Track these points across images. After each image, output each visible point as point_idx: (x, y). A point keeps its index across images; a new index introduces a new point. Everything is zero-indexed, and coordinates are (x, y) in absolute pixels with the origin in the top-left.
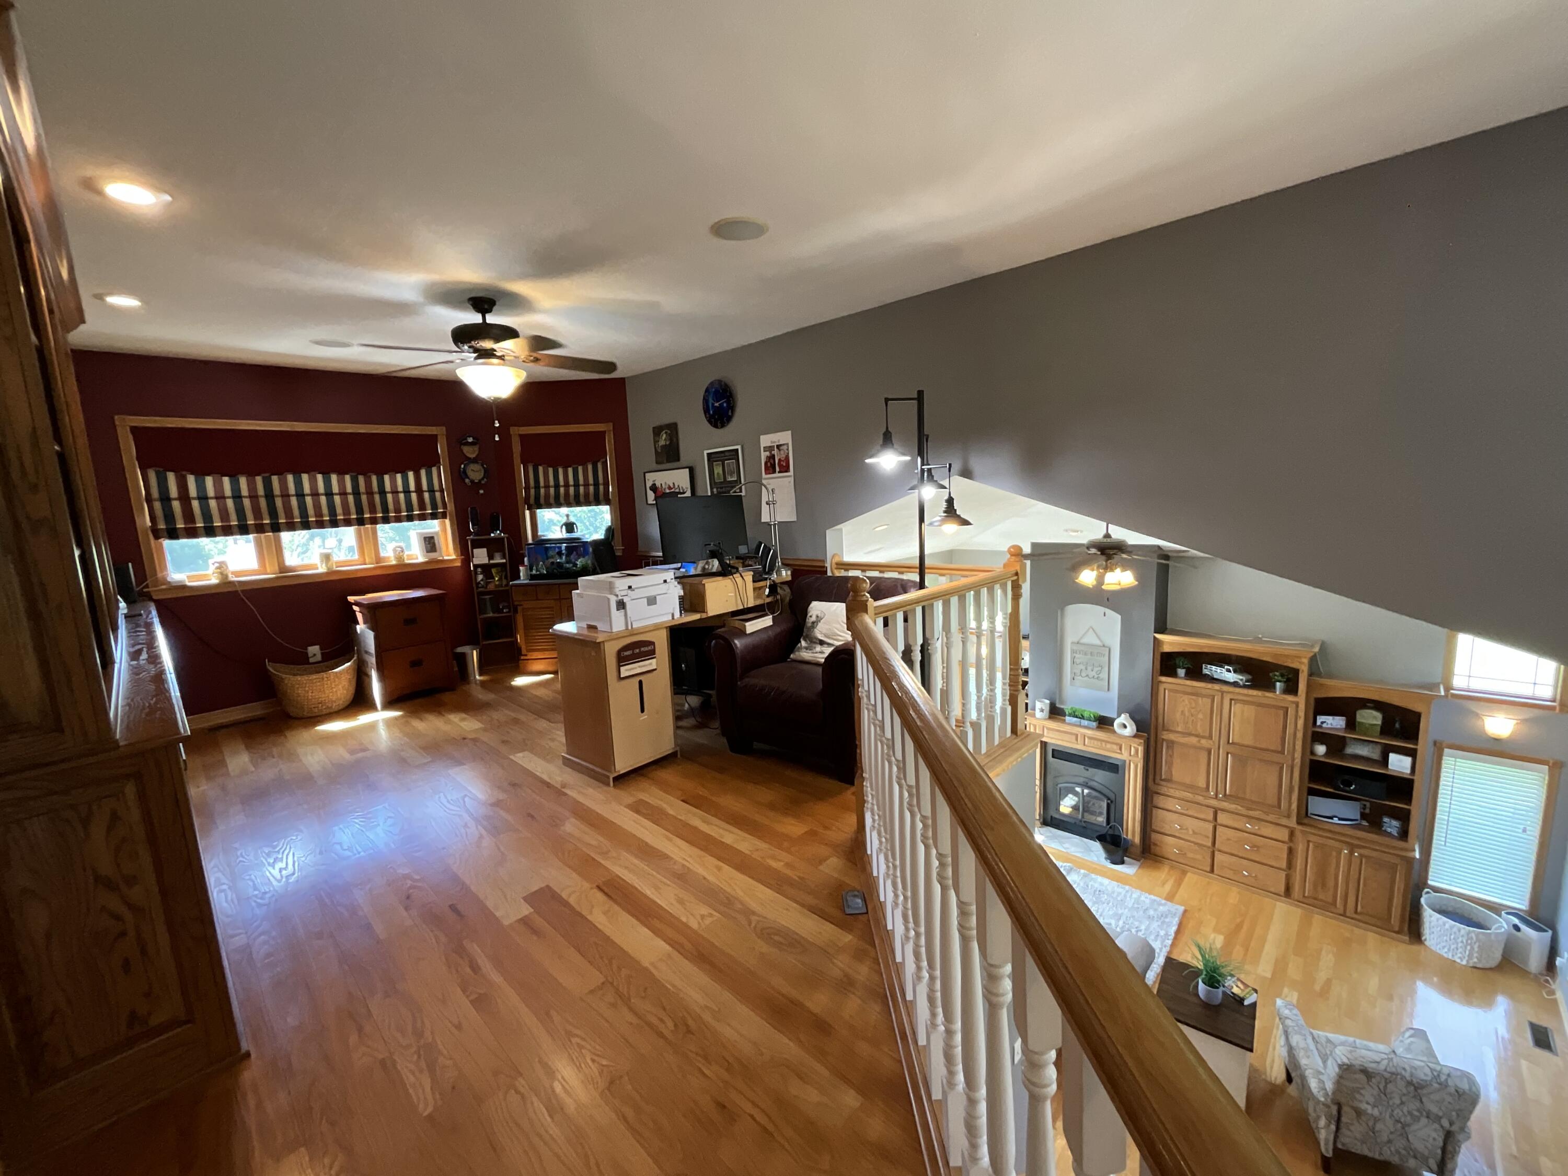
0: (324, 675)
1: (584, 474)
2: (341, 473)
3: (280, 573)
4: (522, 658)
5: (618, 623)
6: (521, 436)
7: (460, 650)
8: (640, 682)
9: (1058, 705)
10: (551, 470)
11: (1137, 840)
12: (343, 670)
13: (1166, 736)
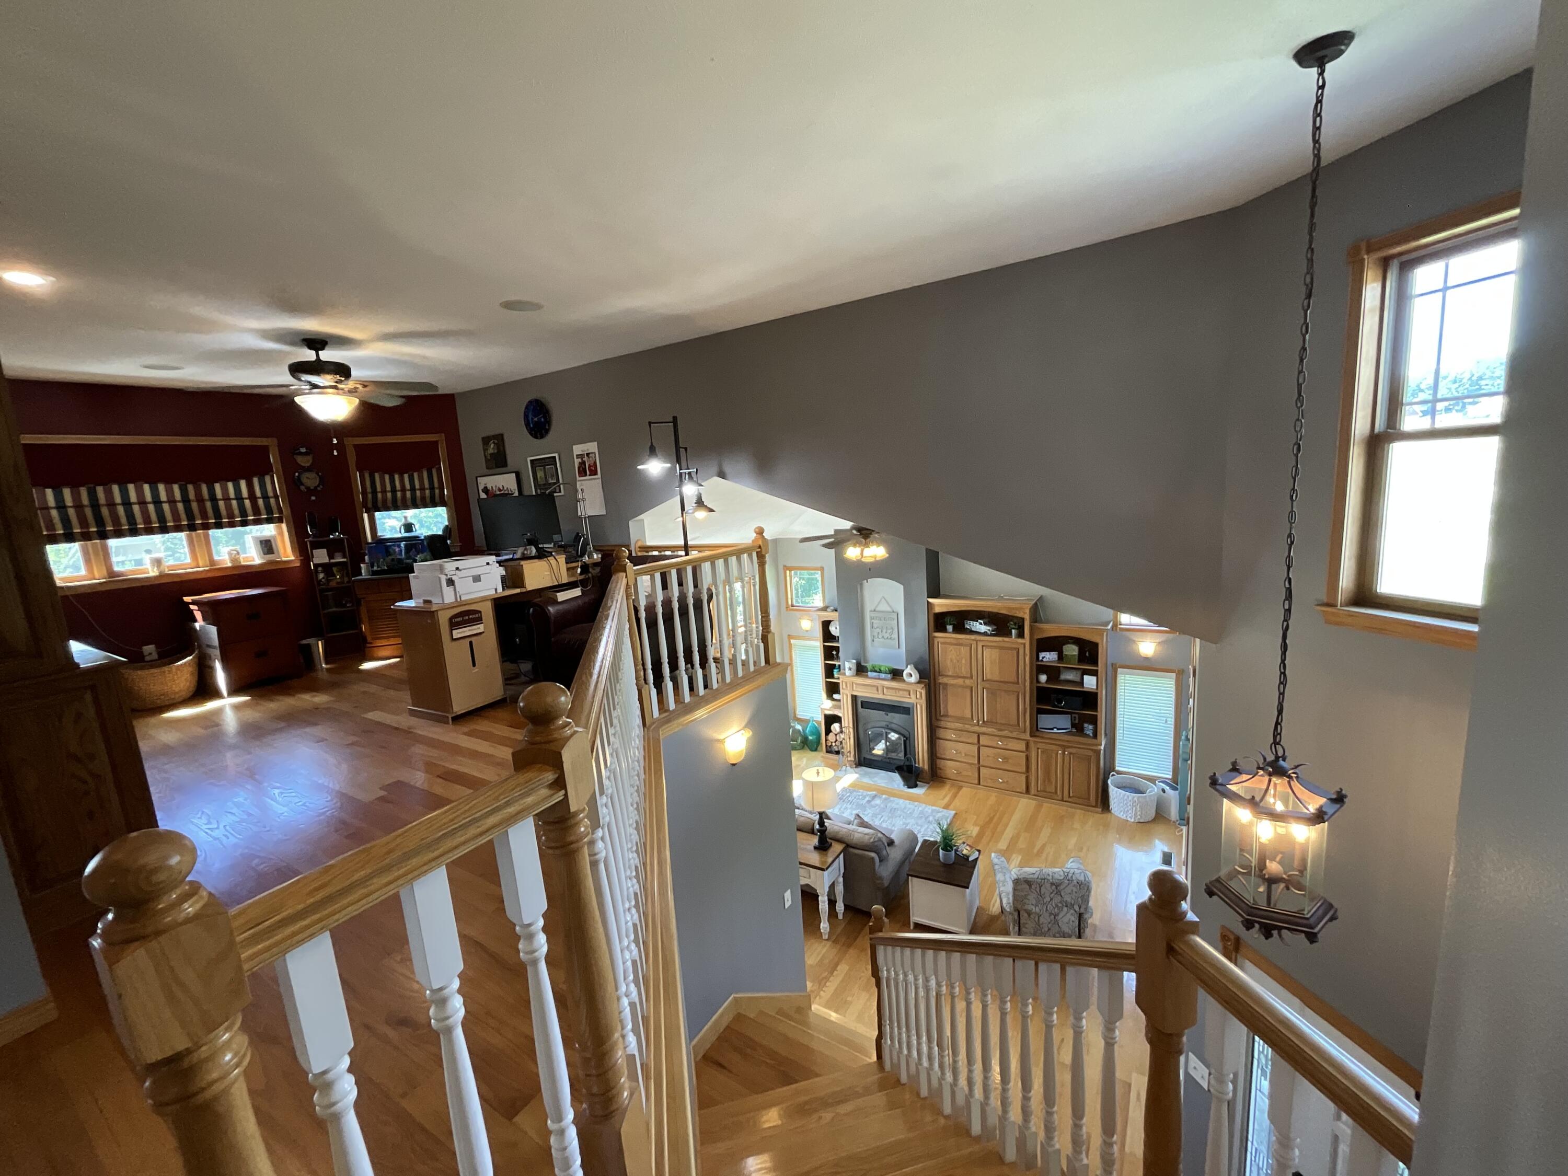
0: (166, 669)
1: (420, 479)
2: (168, 482)
3: (110, 577)
4: (368, 645)
5: (449, 596)
6: (356, 446)
7: (304, 642)
8: (471, 643)
9: (863, 664)
10: (387, 477)
11: (926, 767)
12: (185, 663)
13: (942, 680)
